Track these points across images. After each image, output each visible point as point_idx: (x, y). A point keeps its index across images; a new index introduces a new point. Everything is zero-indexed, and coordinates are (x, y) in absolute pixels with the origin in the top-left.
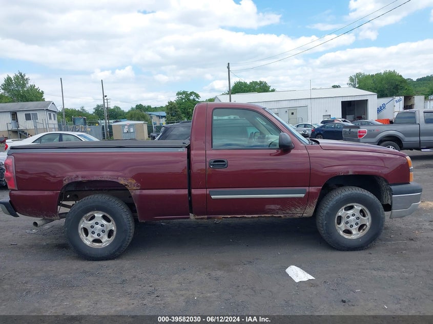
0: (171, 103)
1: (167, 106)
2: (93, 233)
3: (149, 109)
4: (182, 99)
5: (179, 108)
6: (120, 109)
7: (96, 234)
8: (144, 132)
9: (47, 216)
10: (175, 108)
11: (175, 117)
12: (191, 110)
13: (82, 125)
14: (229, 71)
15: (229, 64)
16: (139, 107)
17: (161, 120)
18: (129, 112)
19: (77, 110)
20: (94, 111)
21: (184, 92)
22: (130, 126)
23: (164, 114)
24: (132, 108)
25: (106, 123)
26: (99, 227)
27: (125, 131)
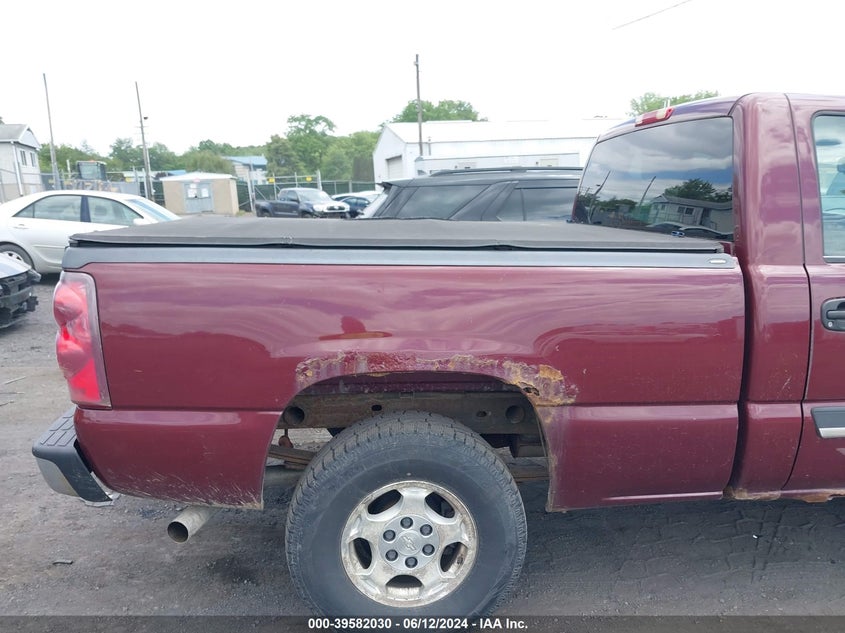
0: (276, 139)
1: (269, 145)
2: (392, 555)
3: (226, 149)
4: (299, 130)
5: (293, 149)
6: (166, 149)
7: (402, 560)
8: (230, 197)
9: (222, 500)
10: (286, 150)
11: (285, 169)
12: (317, 154)
13: (98, 178)
14: (418, 72)
15: (417, 56)
16: (207, 146)
17: (253, 173)
18: (185, 156)
19: (73, 148)
20: (111, 151)
21: (303, 118)
22: (202, 184)
23: (262, 160)
24: (192, 148)
25: (148, 177)
26: (412, 532)
27: (192, 194)
